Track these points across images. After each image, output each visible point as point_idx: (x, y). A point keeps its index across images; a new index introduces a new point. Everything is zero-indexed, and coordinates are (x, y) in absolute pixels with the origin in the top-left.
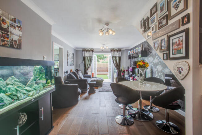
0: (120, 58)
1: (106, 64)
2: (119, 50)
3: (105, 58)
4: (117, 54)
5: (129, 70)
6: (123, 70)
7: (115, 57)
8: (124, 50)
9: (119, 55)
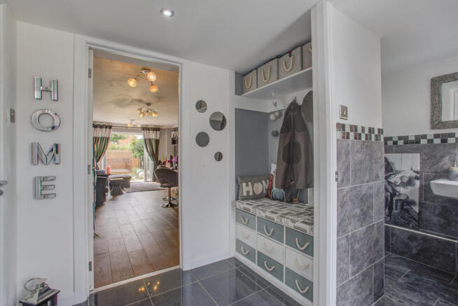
0: (157, 142)
1: (121, 151)
2: (156, 129)
3: (120, 138)
4: (153, 135)
5: (173, 160)
6: (162, 161)
7: (150, 140)
8: (164, 129)
9: (156, 136)
